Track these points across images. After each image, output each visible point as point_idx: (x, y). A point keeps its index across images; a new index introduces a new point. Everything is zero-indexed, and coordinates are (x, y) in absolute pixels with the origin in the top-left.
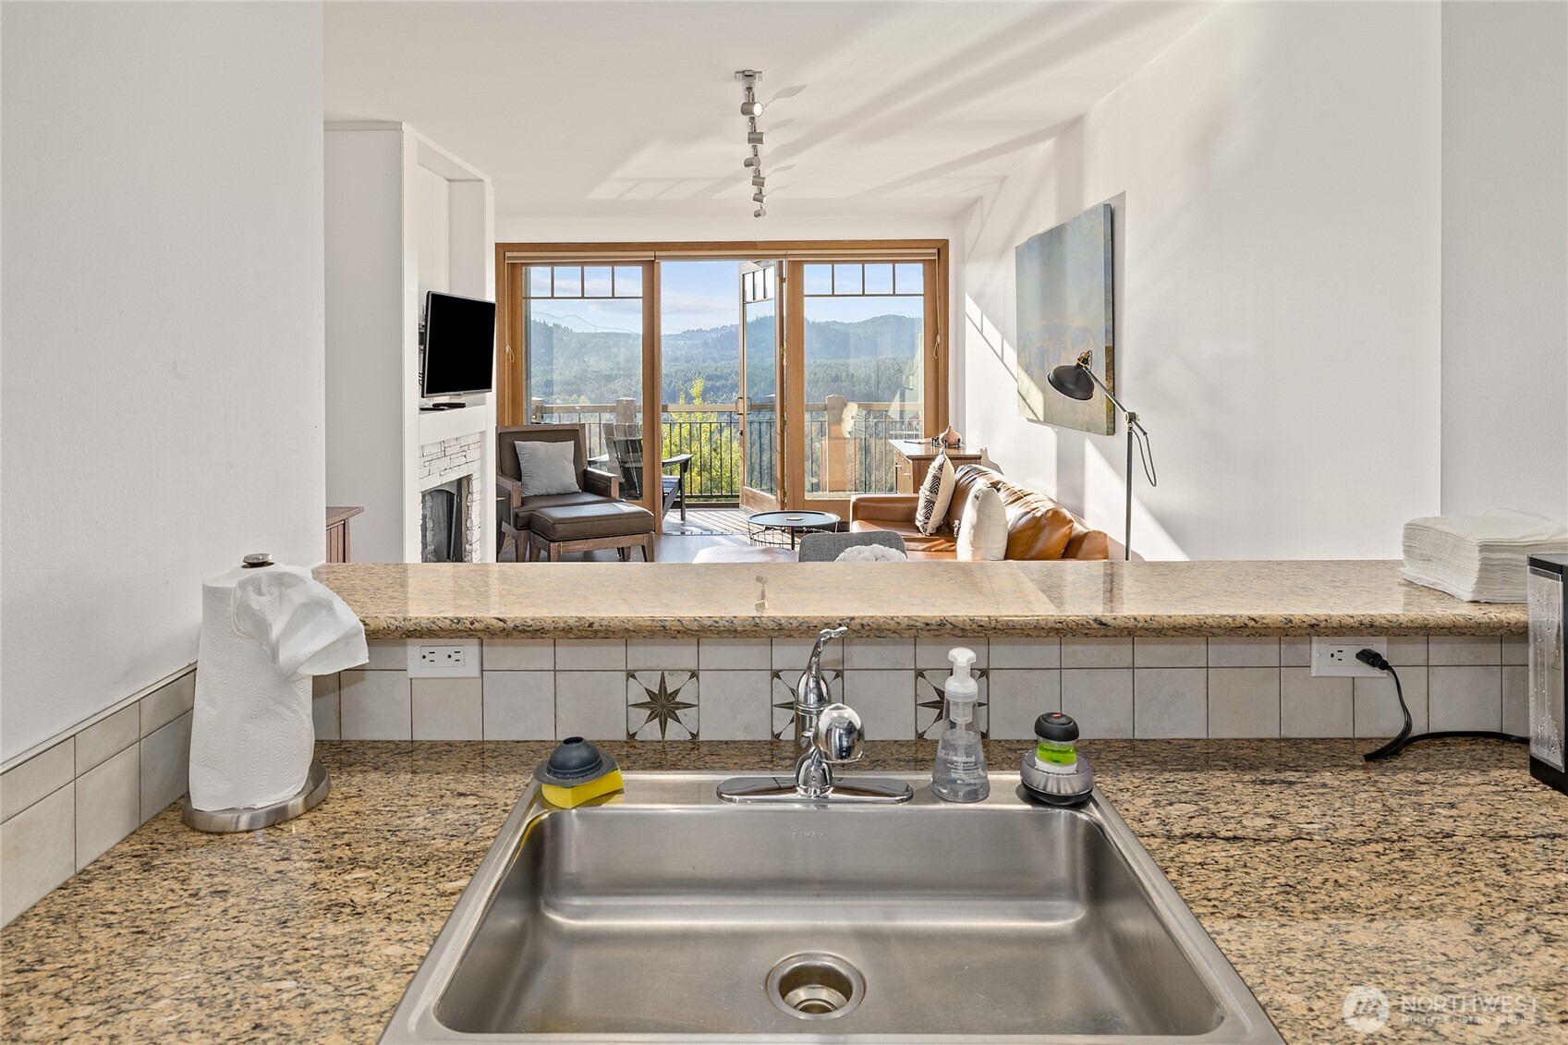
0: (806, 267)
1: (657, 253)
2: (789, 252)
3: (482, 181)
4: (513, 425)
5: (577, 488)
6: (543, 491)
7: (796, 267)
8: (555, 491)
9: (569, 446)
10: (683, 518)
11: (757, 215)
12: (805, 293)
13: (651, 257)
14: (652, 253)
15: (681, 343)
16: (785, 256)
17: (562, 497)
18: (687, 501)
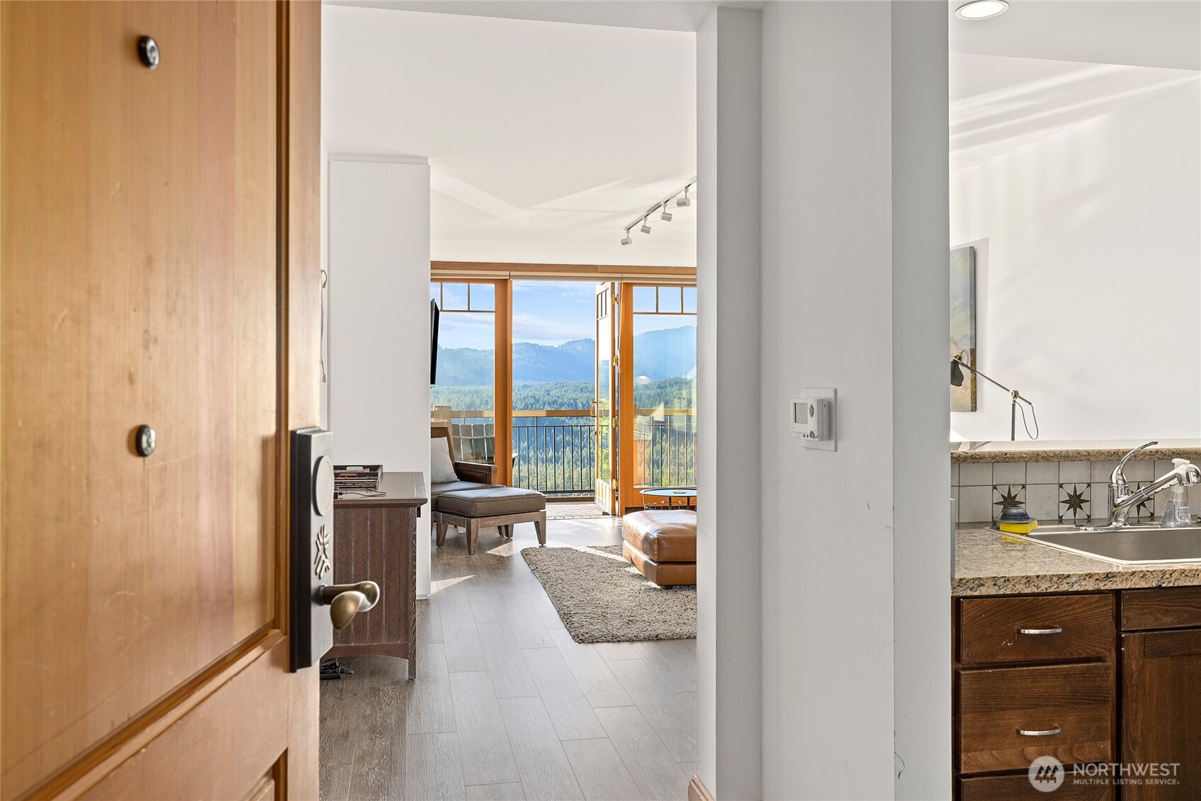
0: (635, 288)
2: (625, 275)
5: (455, 477)
7: (628, 287)
8: (439, 480)
11: (625, 243)
12: (634, 311)
13: (506, 276)
14: (507, 273)
16: (621, 278)
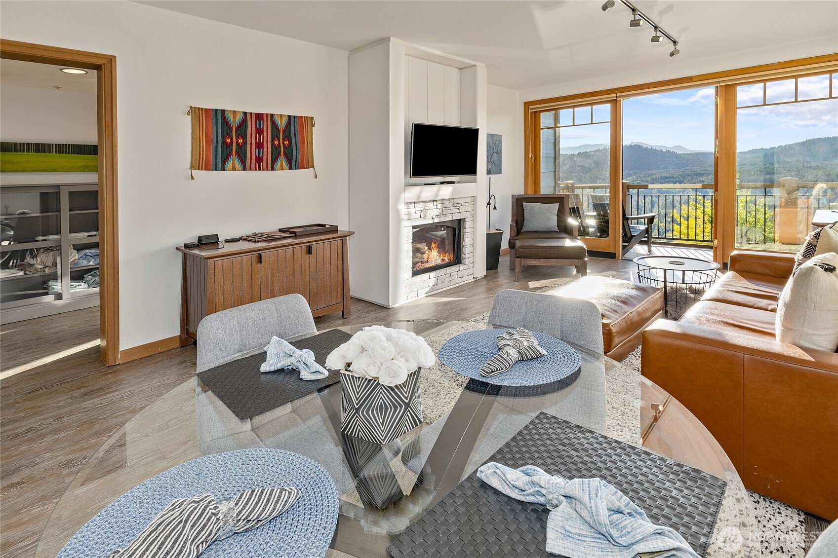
1: (618, 95)
2: (721, 79)
3: (476, 66)
4: (535, 193)
5: (556, 229)
6: (535, 230)
7: (729, 89)
8: (542, 230)
9: (556, 206)
10: (650, 251)
13: (614, 97)
14: (615, 95)
15: (748, 156)
16: (718, 82)
17: (547, 234)
18: (653, 240)
